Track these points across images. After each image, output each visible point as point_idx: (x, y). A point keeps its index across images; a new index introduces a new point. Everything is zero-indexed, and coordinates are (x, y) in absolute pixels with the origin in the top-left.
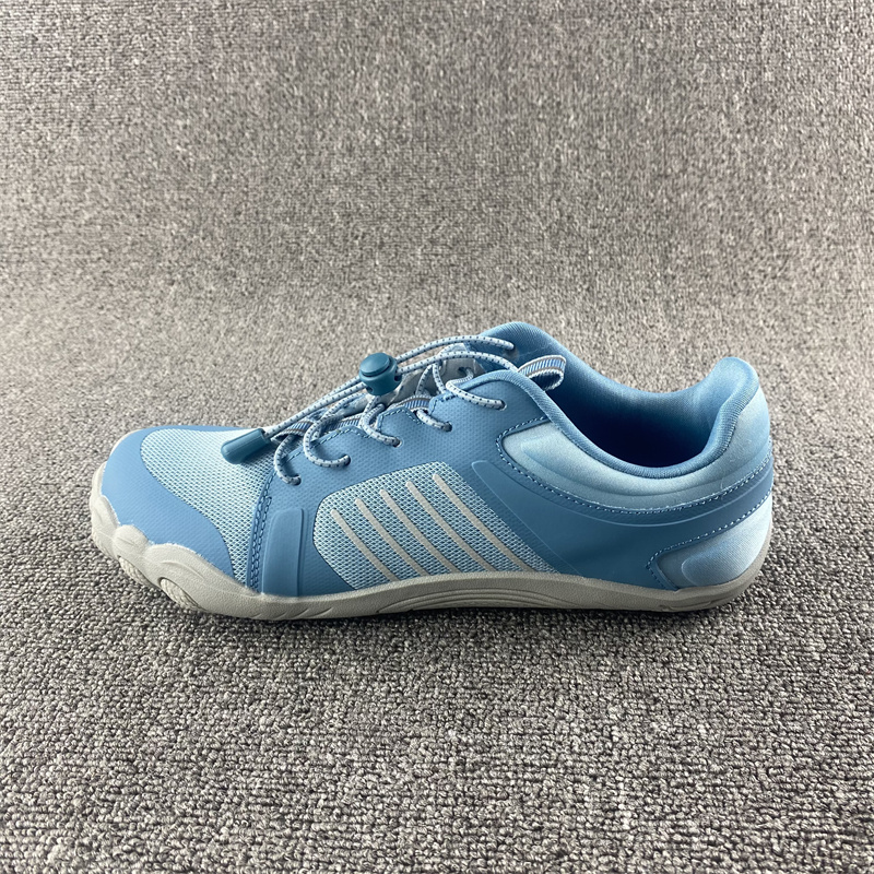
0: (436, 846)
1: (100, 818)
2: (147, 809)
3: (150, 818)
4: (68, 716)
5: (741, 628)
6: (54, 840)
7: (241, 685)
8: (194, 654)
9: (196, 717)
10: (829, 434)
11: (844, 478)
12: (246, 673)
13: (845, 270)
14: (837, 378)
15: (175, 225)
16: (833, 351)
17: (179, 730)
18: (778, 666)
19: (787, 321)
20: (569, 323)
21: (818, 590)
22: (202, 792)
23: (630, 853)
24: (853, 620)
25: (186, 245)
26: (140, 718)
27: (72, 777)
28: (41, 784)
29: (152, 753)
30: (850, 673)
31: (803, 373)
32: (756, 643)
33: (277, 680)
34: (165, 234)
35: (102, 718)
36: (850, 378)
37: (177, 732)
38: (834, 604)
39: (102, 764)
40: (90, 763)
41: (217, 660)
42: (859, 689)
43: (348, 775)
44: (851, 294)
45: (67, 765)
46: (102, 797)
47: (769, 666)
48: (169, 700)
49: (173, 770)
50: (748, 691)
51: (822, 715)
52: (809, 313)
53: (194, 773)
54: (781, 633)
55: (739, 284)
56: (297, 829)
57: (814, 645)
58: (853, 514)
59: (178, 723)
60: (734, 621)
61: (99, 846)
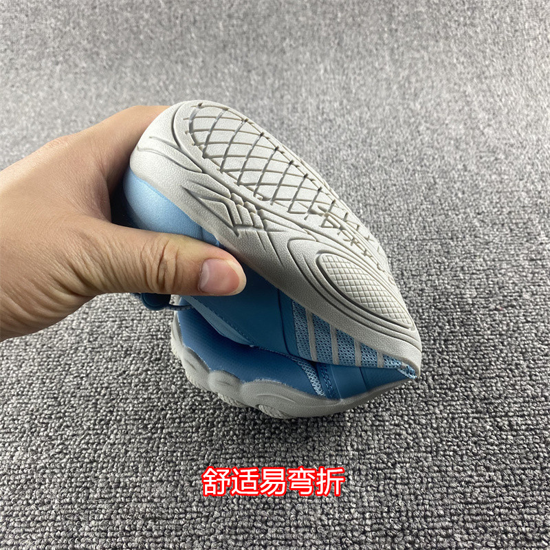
0: (235, 438)
1: (41, 434)
2: (67, 427)
3: (69, 432)
4: (17, 372)
5: (425, 285)
6: (16, 448)
7: (119, 346)
8: (89, 328)
9: (93, 368)
10: (493, 143)
11: (500, 174)
12: (122, 337)
13: (515, 15)
14: (503, 100)
15: (53, 20)
16: (502, 78)
17: (83, 377)
18: (446, 309)
19: (473, 58)
20: (326, 70)
21: (475, 256)
22: (99, 415)
23: (348, 434)
24: (496, 275)
25: (63, 35)
26: (59, 371)
27: (23, 410)
28: (6, 416)
29: (68, 393)
30: (490, 310)
31: (481, 98)
32: (432, 294)
33: (140, 341)
34: (47, 28)
35: (37, 372)
36: (512, 99)
37: (82, 378)
38: (485, 265)
39: (39, 401)
40: (32, 401)
41: (103, 330)
42: (494, 320)
43: (184, 398)
44: (518, 34)
45: (19, 403)
46: (41, 421)
47: (439, 310)
48: (76, 358)
49: (81, 402)
50: (425, 327)
51: (470, 339)
52: (488, 50)
53: (93, 403)
54: (449, 287)
55: (440, 32)
56: (155, 433)
57: (469, 293)
58: (503, 200)
59: (82, 373)
60: (420, 280)
61: (42, 450)
